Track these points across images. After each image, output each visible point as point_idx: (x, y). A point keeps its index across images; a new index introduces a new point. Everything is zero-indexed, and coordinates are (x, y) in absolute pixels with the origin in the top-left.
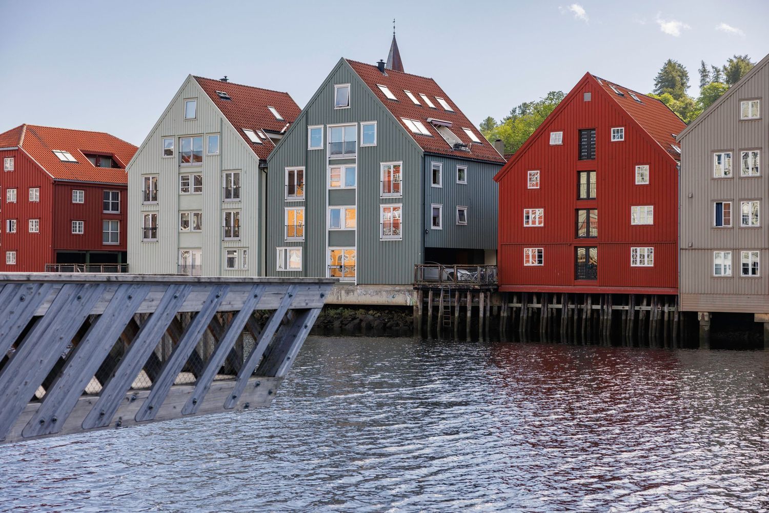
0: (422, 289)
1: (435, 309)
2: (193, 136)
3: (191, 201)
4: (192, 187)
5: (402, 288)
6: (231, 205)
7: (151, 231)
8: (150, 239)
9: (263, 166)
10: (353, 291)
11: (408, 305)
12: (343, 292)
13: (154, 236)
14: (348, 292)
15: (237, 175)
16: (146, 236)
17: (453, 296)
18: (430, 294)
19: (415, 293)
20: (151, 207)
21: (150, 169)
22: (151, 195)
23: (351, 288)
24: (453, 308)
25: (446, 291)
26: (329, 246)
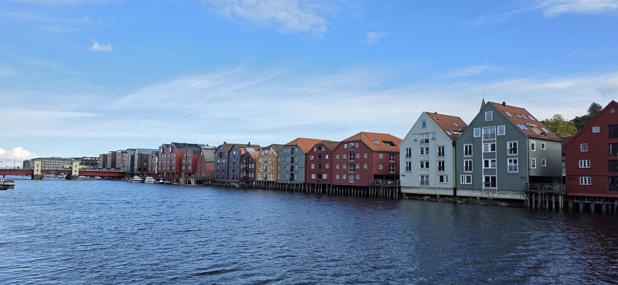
0: (529, 193)
1: (536, 202)
2: (425, 134)
3: (424, 158)
4: (425, 152)
5: (519, 192)
6: (441, 159)
7: (409, 168)
8: (408, 171)
9: (454, 144)
10: (496, 193)
11: (522, 199)
12: (491, 193)
13: (410, 170)
14: (493, 193)
15: (443, 148)
16: (407, 170)
17: (545, 196)
18: (533, 195)
19: (525, 195)
20: (409, 160)
21: (409, 146)
22: (409, 155)
24: (545, 202)
25: (542, 194)
26: (484, 174)
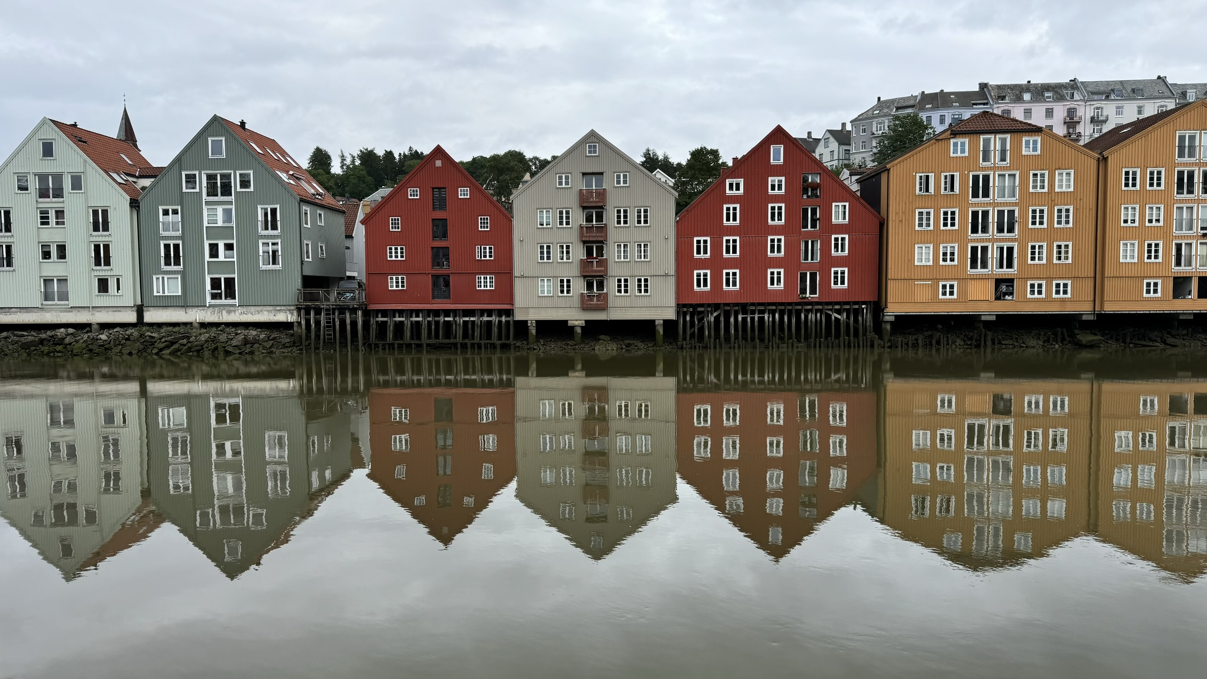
0: (304, 309)
1: (318, 323)
2: (52, 174)
3: (52, 235)
4: (53, 220)
6: (100, 237)
7: (6, 261)
8: (5, 268)
9: (135, 204)
10: (235, 311)
11: (289, 321)
12: (224, 312)
13: (9, 264)
15: (105, 213)
17: (334, 314)
18: (312, 313)
19: (295, 312)
20: (4, 239)
22: (5, 226)
23: (232, 308)
24: (334, 322)
25: (327, 310)
26: (209, 274)
